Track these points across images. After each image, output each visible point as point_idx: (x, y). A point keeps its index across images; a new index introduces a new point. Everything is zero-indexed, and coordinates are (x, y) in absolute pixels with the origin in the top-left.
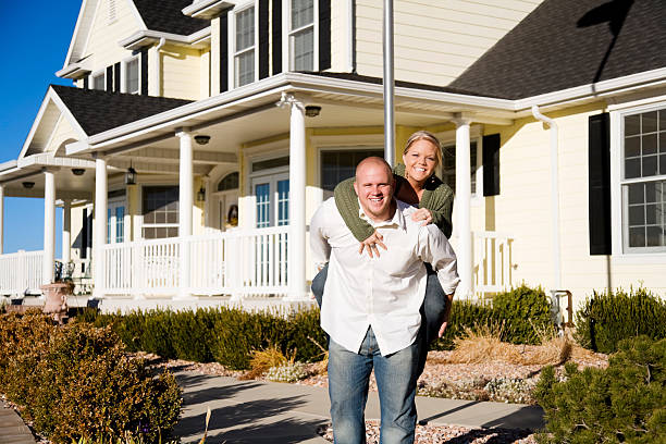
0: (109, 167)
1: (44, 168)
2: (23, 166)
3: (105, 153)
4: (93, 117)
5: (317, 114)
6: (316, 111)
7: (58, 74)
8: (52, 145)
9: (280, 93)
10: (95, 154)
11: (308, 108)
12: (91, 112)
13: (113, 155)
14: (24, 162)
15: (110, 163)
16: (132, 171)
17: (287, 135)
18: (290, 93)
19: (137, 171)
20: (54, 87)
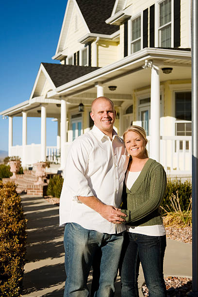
0: (67, 103)
1: (41, 104)
2: (32, 103)
3: (66, 96)
4: (60, 78)
5: (170, 72)
6: (169, 71)
7: (53, 58)
8: (44, 93)
9: (144, 61)
10: (60, 97)
11: (163, 69)
12: (60, 76)
13: (70, 97)
14: (32, 101)
15: (68, 101)
16: (81, 105)
17: (149, 86)
18: (150, 60)
19: (84, 104)
20: (43, 63)
